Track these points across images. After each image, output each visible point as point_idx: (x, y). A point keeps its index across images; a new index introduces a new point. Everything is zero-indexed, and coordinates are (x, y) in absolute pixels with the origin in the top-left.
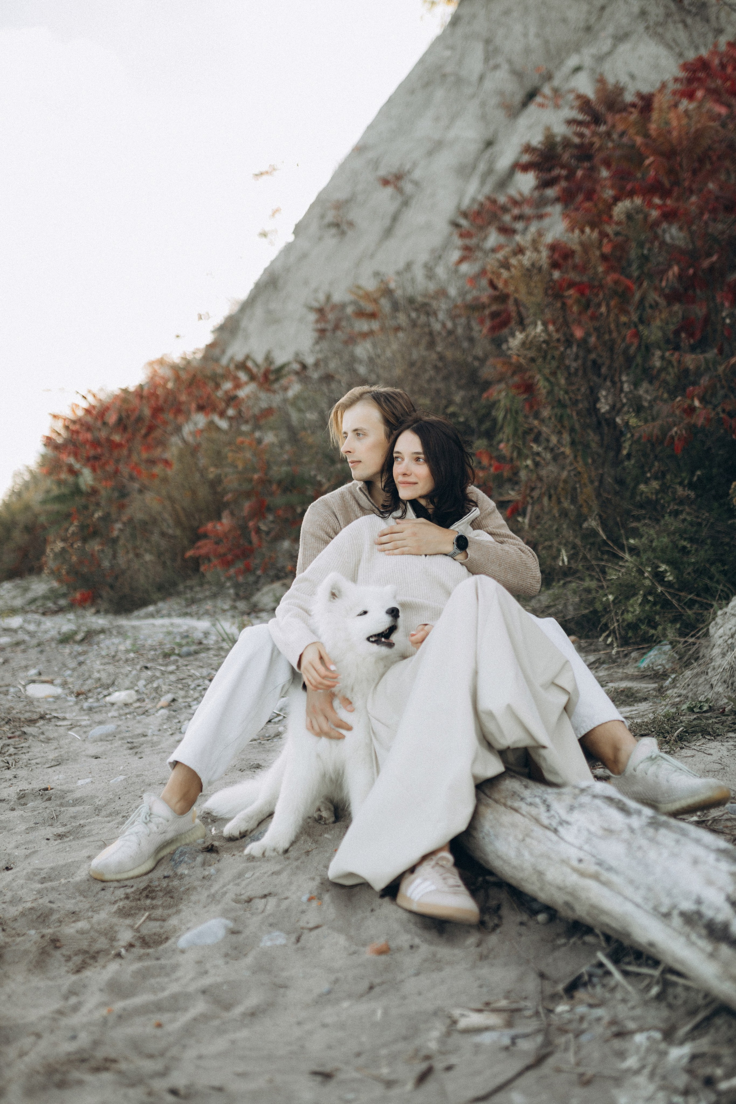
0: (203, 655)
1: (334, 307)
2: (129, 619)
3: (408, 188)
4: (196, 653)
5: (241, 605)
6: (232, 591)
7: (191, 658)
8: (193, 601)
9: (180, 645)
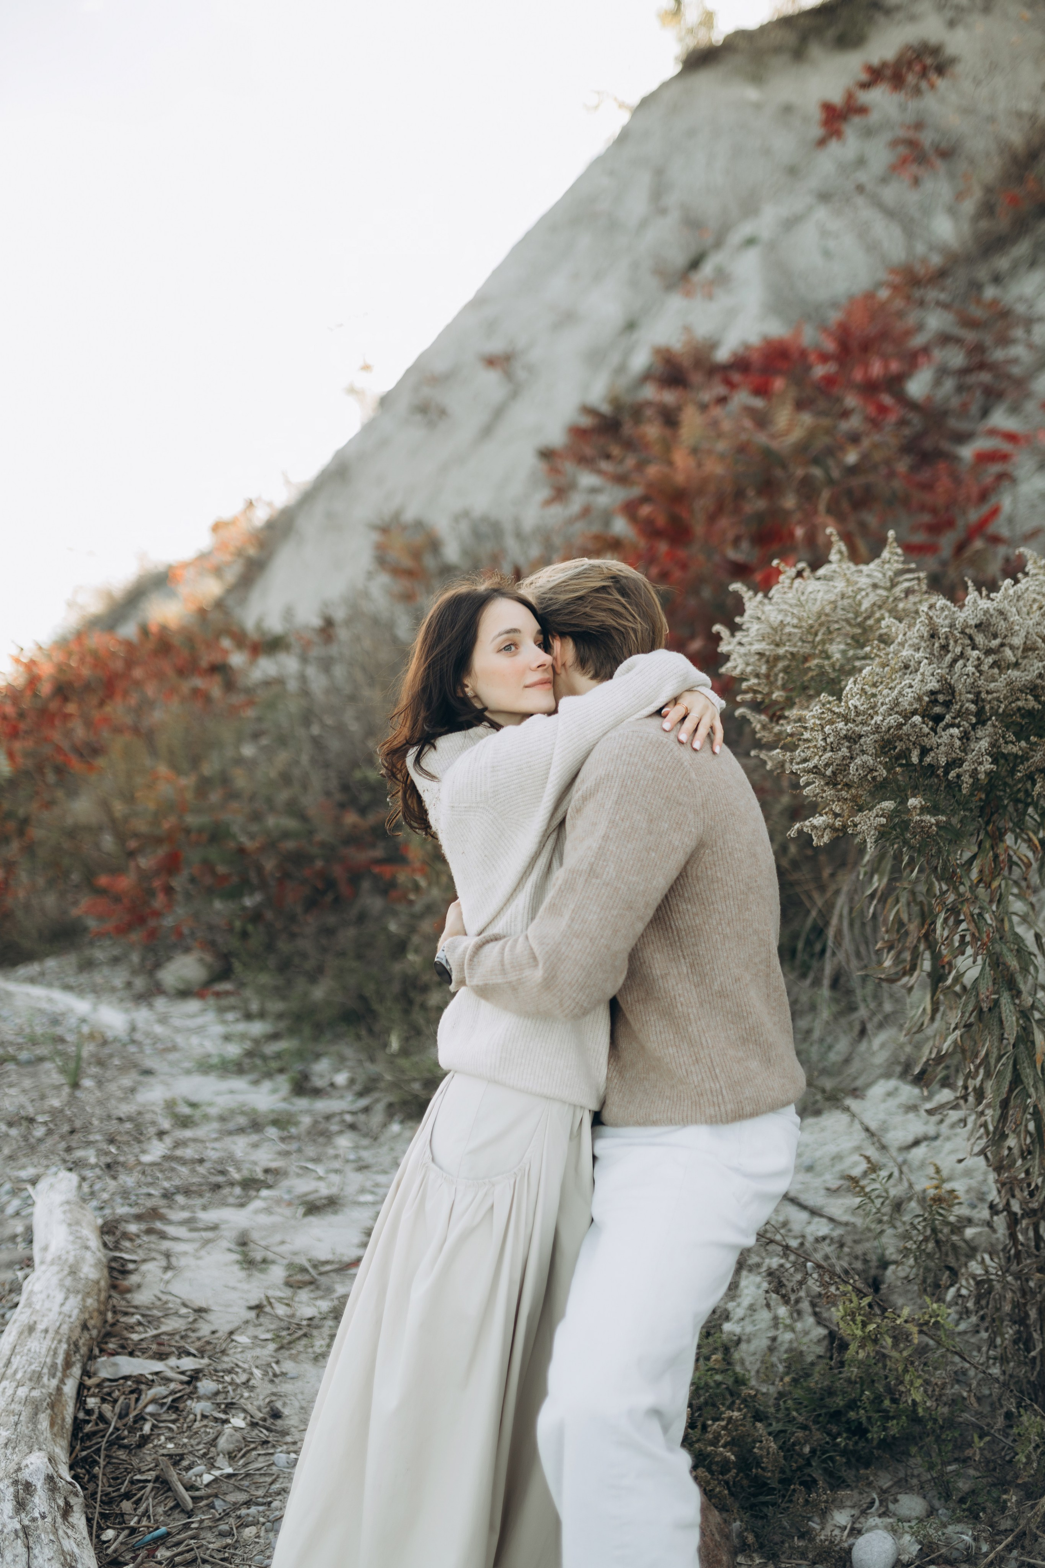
0: (48, 1065)
1: (404, 528)
2: (7, 979)
3: (521, 374)
4: (41, 1059)
5: (140, 983)
6: (135, 958)
7: (30, 1069)
8: (87, 965)
9: (34, 1041)
